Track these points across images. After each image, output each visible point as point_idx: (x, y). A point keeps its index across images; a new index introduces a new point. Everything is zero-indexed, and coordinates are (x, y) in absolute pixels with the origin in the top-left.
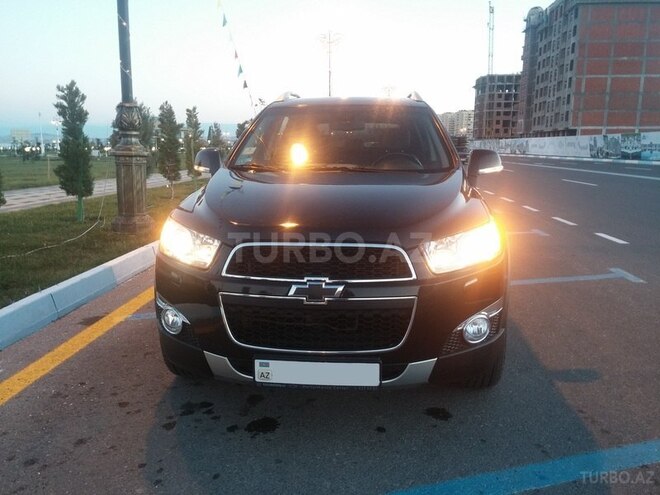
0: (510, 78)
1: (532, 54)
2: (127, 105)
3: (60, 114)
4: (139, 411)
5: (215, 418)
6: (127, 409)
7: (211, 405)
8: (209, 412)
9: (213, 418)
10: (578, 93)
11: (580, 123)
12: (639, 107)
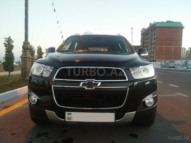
0: (137, 46)
1: (143, 40)
2: (26, 42)
3: (5, 46)
4: (19, 136)
5: (49, 138)
6: (15, 136)
7: (47, 134)
8: (47, 136)
9: (48, 139)
10: (156, 50)
11: (157, 59)
12: (173, 55)
